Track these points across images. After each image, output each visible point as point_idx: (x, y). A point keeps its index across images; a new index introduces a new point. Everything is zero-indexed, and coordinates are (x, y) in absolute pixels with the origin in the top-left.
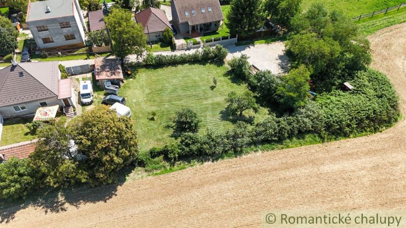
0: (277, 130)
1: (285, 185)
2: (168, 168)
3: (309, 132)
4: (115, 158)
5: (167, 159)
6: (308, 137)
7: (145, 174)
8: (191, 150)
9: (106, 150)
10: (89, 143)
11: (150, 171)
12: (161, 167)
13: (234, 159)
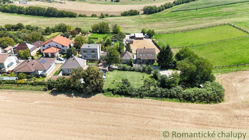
0: (160, 92)
1: (156, 110)
2: (112, 95)
3: (176, 97)
4: (94, 82)
5: (113, 93)
6: (174, 99)
7: (103, 95)
8: (122, 91)
9: (92, 78)
10: (87, 74)
11: (105, 95)
12: (110, 95)
13: (139, 99)
